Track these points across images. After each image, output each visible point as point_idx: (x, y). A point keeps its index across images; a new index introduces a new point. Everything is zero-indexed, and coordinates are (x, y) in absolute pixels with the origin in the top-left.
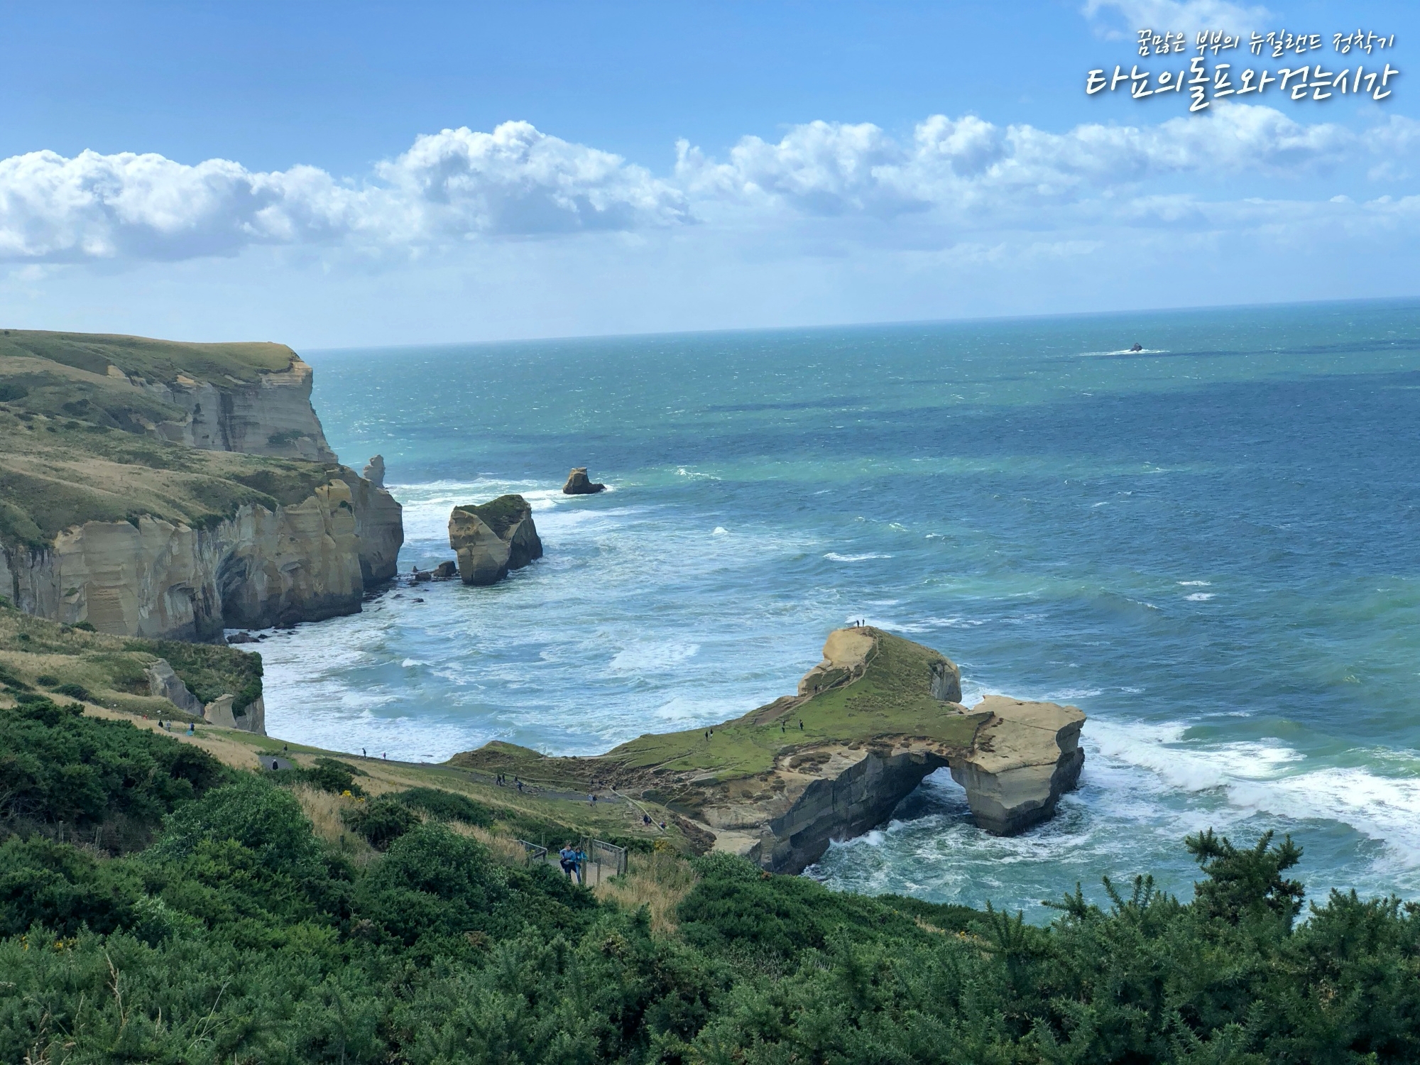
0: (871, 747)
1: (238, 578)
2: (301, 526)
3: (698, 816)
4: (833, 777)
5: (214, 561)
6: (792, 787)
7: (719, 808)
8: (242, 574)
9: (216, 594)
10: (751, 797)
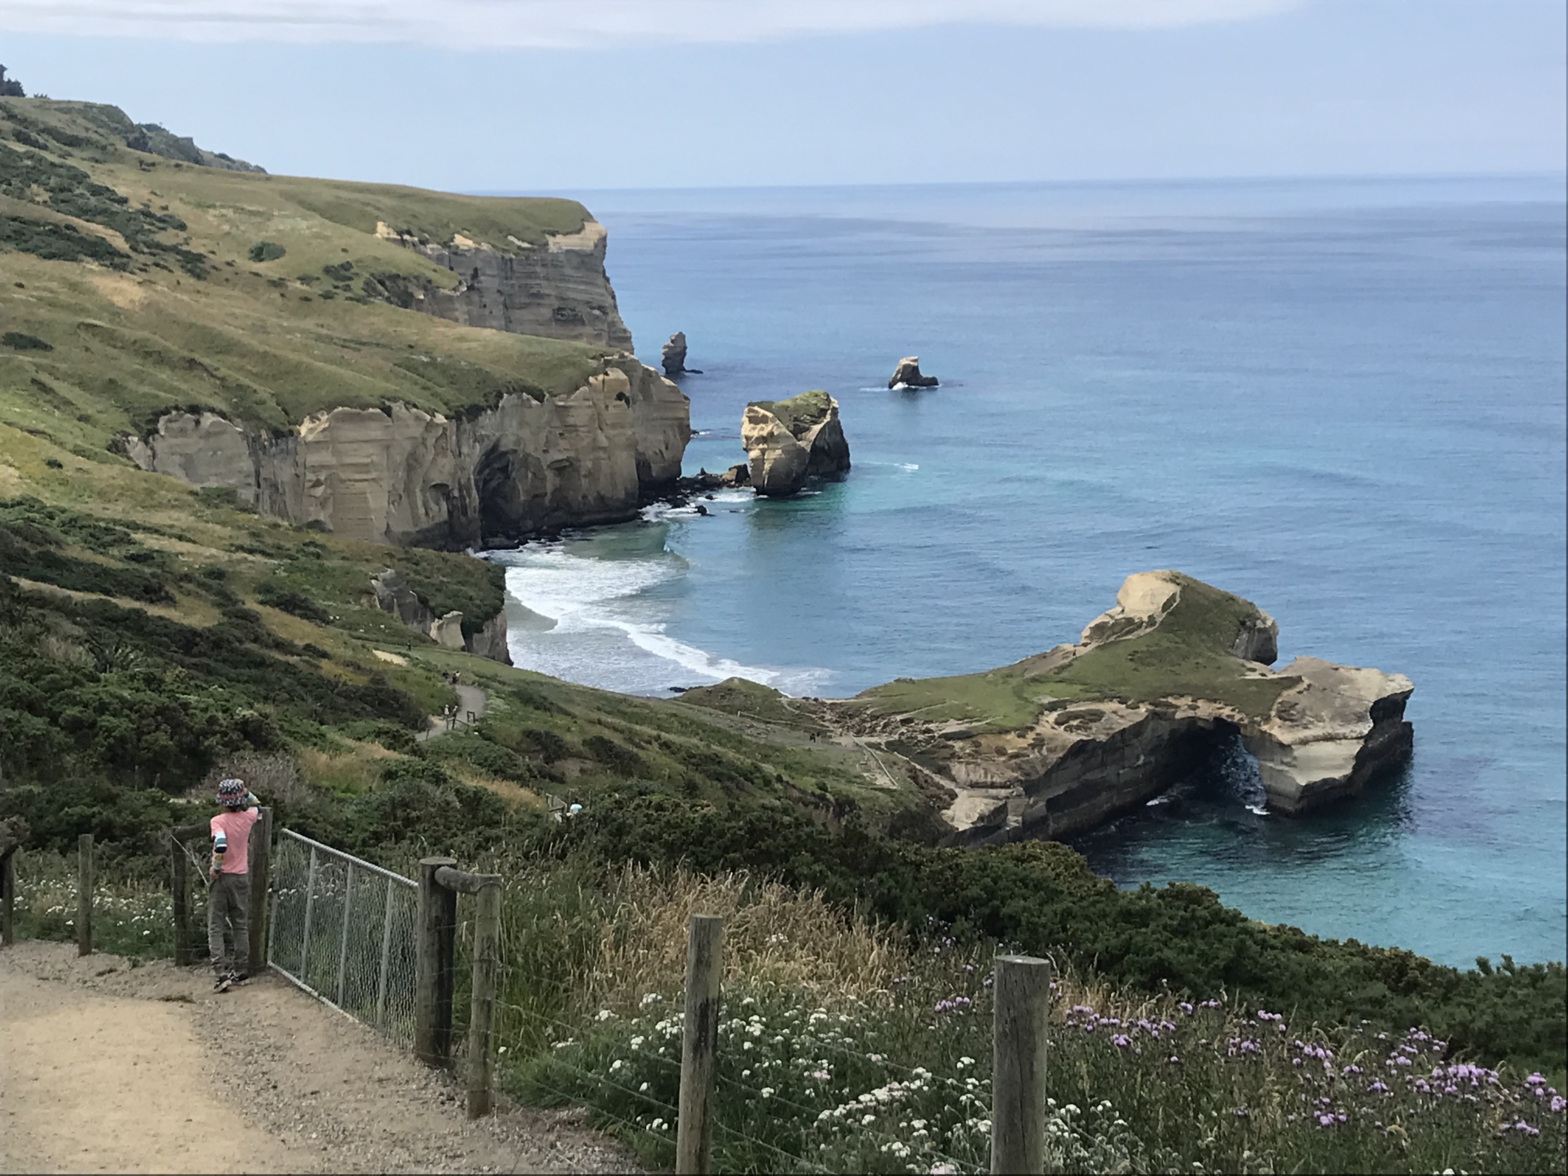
0: (1150, 707)
1: (499, 475)
2: (571, 421)
3: (944, 771)
4: (1103, 738)
5: (474, 453)
6: (1052, 745)
7: (968, 763)
8: (504, 470)
9: (474, 492)
10: (1004, 755)
